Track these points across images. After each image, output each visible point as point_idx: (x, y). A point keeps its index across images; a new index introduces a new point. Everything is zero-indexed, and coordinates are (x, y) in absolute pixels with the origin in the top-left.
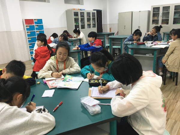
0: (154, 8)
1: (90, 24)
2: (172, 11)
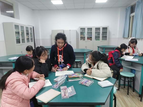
0: (81, 29)
1: (29, 39)
2: (94, 31)
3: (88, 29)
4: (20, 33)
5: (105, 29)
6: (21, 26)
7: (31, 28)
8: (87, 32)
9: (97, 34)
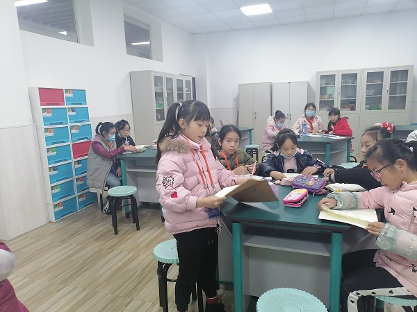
0: (322, 77)
2: (362, 84)
3: (345, 76)
4: (165, 95)
5: (400, 75)
6: (167, 78)
7: (188, 82)
8: (340, 87)
9: (372, 92)
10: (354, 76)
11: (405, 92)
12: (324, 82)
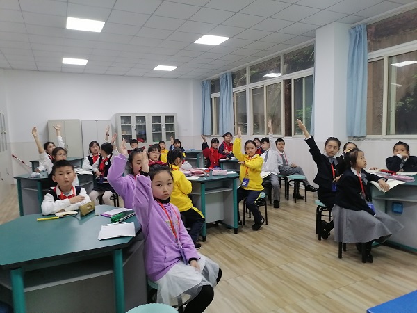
0: (122, 117)
3: (137, 118)
5: (170, 119)
8: (135, 125)
10: (143, 118)
11: (174, 130)
12: (123, 121)
